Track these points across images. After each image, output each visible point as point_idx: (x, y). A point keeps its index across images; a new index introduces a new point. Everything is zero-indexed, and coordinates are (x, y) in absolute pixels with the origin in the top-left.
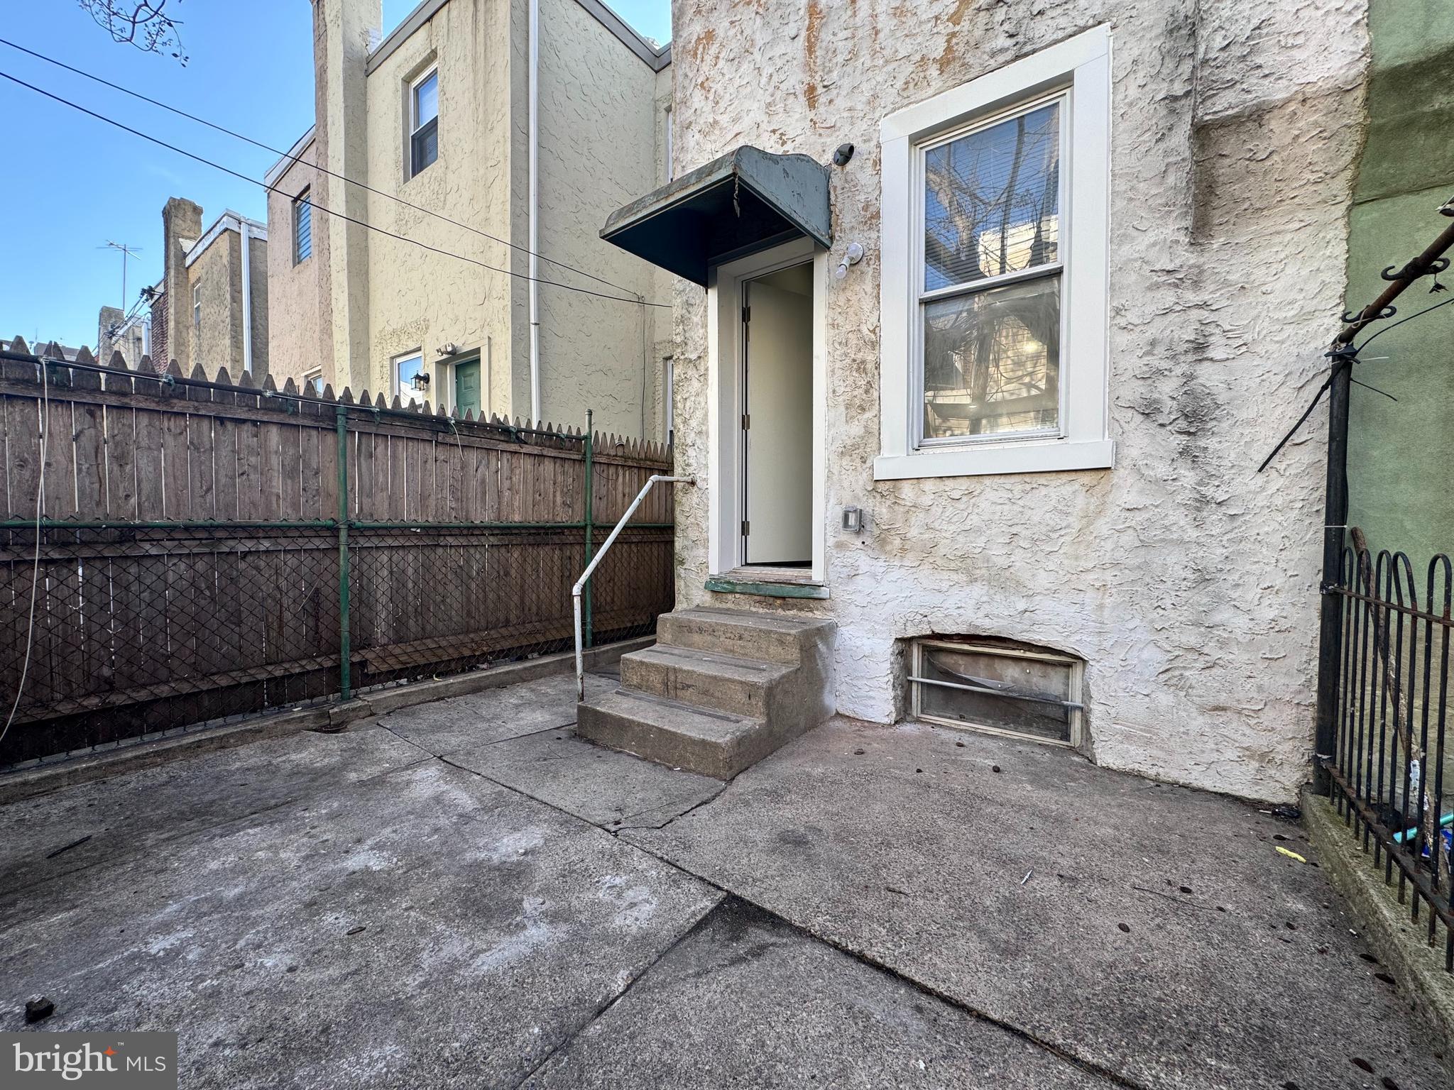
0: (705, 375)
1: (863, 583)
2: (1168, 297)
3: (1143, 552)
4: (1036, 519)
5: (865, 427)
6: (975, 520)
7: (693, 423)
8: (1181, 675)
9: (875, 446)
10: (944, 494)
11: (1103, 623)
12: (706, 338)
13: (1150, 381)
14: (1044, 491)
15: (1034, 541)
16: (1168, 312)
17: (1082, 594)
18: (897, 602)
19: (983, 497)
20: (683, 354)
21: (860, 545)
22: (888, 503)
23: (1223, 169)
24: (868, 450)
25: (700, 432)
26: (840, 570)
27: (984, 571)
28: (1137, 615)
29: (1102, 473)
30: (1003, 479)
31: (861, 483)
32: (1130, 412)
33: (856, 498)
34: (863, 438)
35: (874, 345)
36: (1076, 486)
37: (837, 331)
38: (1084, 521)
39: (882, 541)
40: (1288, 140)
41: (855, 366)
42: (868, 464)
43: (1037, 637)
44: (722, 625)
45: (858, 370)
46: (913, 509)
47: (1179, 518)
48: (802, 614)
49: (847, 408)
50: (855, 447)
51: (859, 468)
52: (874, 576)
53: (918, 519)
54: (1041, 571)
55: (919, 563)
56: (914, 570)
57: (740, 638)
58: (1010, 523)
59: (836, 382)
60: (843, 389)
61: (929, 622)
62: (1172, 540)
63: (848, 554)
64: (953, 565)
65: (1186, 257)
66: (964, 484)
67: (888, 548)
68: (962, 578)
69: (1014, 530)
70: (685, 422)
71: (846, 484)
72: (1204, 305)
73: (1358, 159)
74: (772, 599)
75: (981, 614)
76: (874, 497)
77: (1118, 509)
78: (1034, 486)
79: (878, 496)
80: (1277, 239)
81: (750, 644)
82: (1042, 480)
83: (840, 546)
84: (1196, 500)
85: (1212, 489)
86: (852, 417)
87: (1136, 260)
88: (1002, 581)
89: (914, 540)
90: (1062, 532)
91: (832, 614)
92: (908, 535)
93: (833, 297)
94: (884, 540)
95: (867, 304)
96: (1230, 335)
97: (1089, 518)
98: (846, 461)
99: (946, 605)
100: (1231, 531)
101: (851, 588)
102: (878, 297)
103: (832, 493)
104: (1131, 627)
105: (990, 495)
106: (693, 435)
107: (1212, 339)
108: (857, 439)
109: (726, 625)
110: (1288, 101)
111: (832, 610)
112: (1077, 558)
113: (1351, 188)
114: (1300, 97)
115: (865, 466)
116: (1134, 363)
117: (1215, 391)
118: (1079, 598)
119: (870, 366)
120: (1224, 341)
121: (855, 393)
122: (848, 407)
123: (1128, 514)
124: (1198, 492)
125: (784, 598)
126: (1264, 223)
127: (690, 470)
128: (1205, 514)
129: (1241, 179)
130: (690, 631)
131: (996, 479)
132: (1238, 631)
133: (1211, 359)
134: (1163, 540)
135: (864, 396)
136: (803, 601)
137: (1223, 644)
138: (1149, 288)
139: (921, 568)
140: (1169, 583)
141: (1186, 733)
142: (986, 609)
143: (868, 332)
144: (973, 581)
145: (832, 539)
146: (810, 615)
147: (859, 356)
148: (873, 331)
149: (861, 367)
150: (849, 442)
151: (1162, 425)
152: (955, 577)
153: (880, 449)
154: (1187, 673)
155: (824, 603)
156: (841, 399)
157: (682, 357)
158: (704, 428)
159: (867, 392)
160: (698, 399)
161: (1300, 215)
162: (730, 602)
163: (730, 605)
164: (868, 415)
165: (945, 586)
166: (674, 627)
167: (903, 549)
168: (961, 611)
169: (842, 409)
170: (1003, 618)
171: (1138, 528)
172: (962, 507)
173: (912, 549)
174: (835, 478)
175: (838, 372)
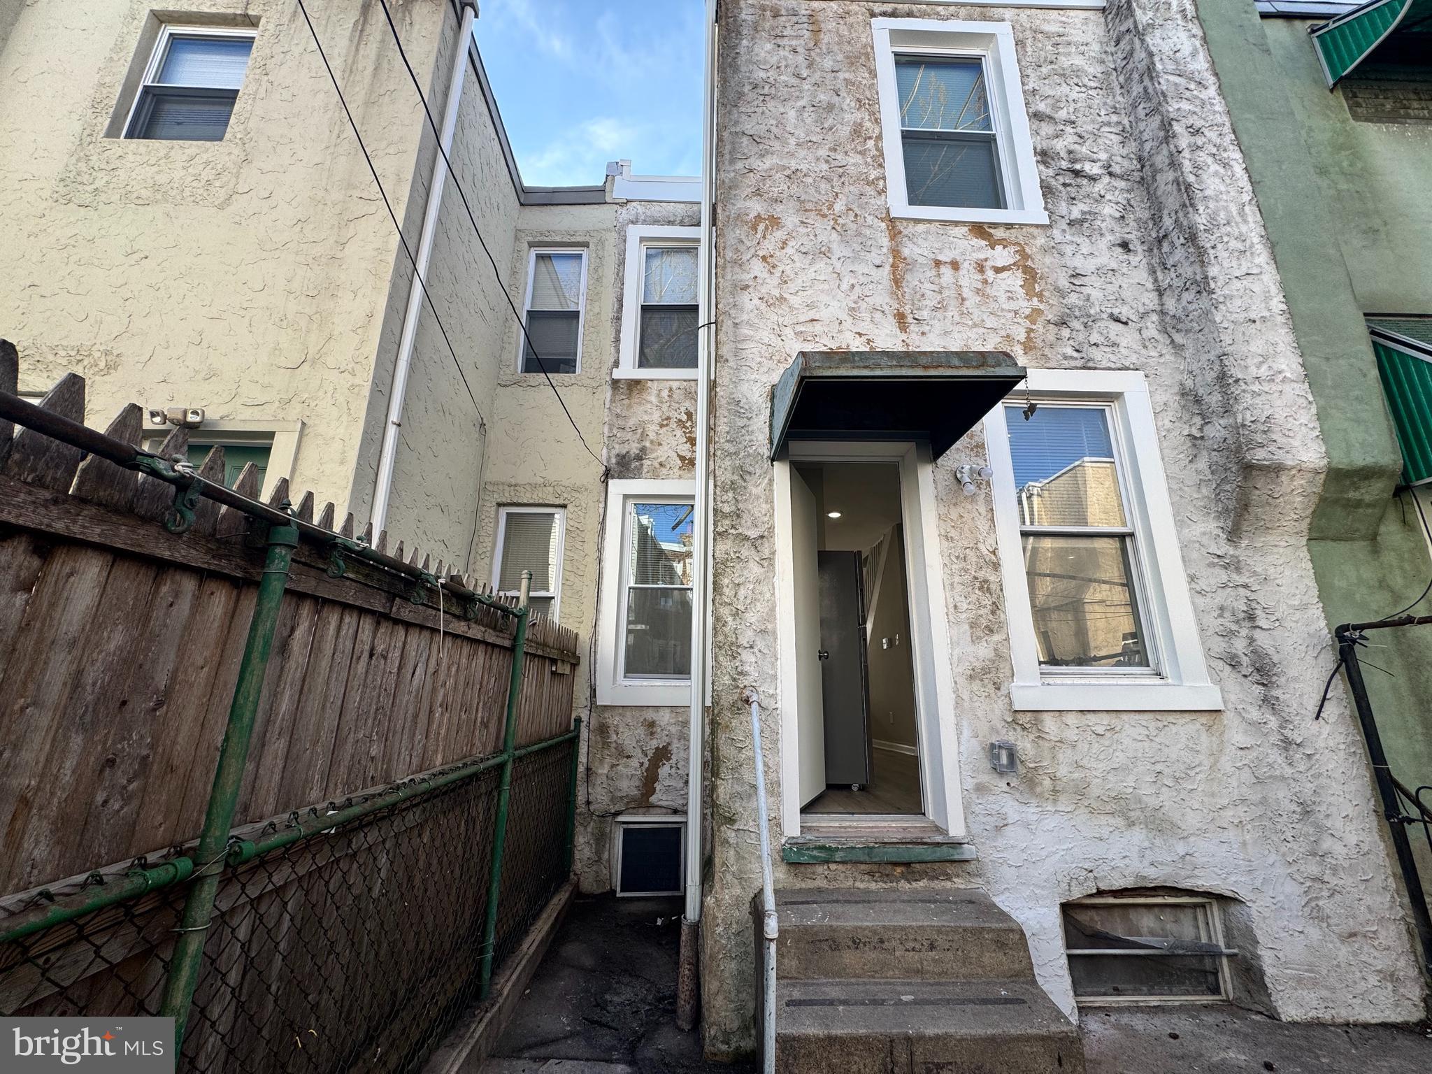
0: (771, 560)
1: (1013, 835)
2: (1223, 576)
3: (1259, 787)
4: (1174, 756)
5: (995, 650)
6: (1120, 759)
7: (751, 617)
8: (1317, 905)
9: (1008, 673)
10: (1088, 729)
11: (1250, 861)
12: (772, 516)
13: (1227, 639)
14: (1174, 729)
15: (1177, 780)
16: (1225, 586)
17: (1226, 832)
18: (1058, 856)
19: (1124, 734)
20: (733, 527)
21: (1005, 788)
22: (1031, 737)
23: (1255, 495)
24: (1001, 675)
25: (764, 632)
26: (984, 820)
27: (1138, 813)
28: (1272, 850)
29: (1214, 715)
30: (1137, 716)
31: (998, 712)
32: (1221, 663)
33: (993, 730)
34: (993, 662)
35: (996, 566)
36: (1198, 726)
37: (952, 545)
38: (1212, 759)
39: (1030, 783)
40: (1289, 490)
41: (978, 585)
42: (1003, 691)
43: (1200, 883)
44: (895, 929)
45: (981, 588)
46: (1058, 744)
47: (1276, 757)
48: (937, 885)
49: (972, 627)
50: (985, 671)
51: (993, 695)
52: (1027, 825)
53: (1065, 756)
54: (1188, 810)
55: (1074, 806)
56: (1070, 815)
57: (932, 947)
58: (1153, 761)
59: (958, 598)
60: (965, 606)
61: (1096, 878)
62: (1276, 776)
63: (991, 798)
64: (1108, 808)
65: (1225, 548)
66: (1105, 719)
67: (1038, 790)
68: (1120, 822)
69: (1159, 767)
70: (736, 614)
71: (980, 713)
72: (1246, 586)
73: (1314, 512)
74: (889, 868)
75: (1146, 863)
76: (1015, 730)
77: (1233, 748)
78: (1166, 723)
79: (1019, 728)
80: (1275, 550)
81: (950, 954)
82: (1171, 718)
83: (980, 789)
84: (1282, 741)
85: (1290, 732)
86: (979, 638)
87: (1195, 542)
88: (1159, 824)
89: (1065, 779)
90: (1197, 770)
91: (980, 880)
92: (1058, 774)
93: (943, 510)
94: (1031, 780)
95: (983, 525)
96: (1267, 611)
97: (1215, 755)
98: (976, 685)
99: (1111, 856)
100: (1311, 768)
101: (1000, 843)
102: (992, 520)
103: (965, 723)
104: (1271, 863)
105: (1129, 730)
106: (750, 633)
107: (1256, 612)
108: (987, 663)
109: (903, 928)
110: (1293, 467)
111: (979, 876)
112: (1213, 795)
113: (1309, 529)
114: (1298, 468)
115: (999, 694)
116: (1213, 623)
117: (1270, 653)
118: (1224, 836)
119: (993, 587)
120: (1264, 615)
121: (980, 612)
122: (973, 625)
123: (1242, 753)
124: (1282, 734)
125: (908, 864)
126: (1269, 538)
127: (743, 681)
128: (1291, 753)
129: (1262, 507)
130: (836, 946)
131: (1132, 715)
132: (1340, 857)
133: (1261, 628)
134: (1271, 777)
135: (991, 617)
136: (936, 866)
137: (1334, 870)
138: (1209, 565)
139: (1076, 812)
140: (1285, 816)
141: (1338, 966)
142: (1149, 856)
143: (987, 552)
144: (1131, 824)
145: (970, 780)
146: (948, 884)
147: (981, 574)
148: (994, 553)
149: (985, 586)
150: (978, 665)
151: (1245, 676)
152: (1111, 821)
153: (1013, 675)
154: (1321, 903)
155: (965, 866)
156: (964, 616)
157: (733, 531)
158: (769, 626)
159: (993, 613)
160: (759, 588)
161: (1287, 538)
162: (820, 878)
163: (820, 883)
164: (996, 637)
165: (1105, 832)
166: (802, 945)
167: (1055, 791)
168: (1127, 861)
169: (967, 627)
170: (1167, 865)
171: (1252, 765)
172: (1107, 743)
173: (1064, 790)
174: (966, 704)
175: (959, 588)
